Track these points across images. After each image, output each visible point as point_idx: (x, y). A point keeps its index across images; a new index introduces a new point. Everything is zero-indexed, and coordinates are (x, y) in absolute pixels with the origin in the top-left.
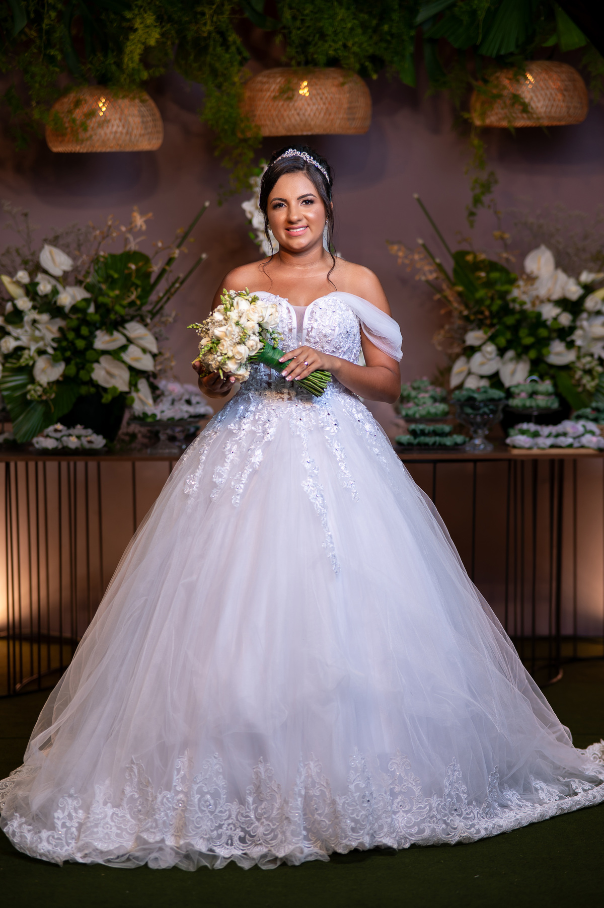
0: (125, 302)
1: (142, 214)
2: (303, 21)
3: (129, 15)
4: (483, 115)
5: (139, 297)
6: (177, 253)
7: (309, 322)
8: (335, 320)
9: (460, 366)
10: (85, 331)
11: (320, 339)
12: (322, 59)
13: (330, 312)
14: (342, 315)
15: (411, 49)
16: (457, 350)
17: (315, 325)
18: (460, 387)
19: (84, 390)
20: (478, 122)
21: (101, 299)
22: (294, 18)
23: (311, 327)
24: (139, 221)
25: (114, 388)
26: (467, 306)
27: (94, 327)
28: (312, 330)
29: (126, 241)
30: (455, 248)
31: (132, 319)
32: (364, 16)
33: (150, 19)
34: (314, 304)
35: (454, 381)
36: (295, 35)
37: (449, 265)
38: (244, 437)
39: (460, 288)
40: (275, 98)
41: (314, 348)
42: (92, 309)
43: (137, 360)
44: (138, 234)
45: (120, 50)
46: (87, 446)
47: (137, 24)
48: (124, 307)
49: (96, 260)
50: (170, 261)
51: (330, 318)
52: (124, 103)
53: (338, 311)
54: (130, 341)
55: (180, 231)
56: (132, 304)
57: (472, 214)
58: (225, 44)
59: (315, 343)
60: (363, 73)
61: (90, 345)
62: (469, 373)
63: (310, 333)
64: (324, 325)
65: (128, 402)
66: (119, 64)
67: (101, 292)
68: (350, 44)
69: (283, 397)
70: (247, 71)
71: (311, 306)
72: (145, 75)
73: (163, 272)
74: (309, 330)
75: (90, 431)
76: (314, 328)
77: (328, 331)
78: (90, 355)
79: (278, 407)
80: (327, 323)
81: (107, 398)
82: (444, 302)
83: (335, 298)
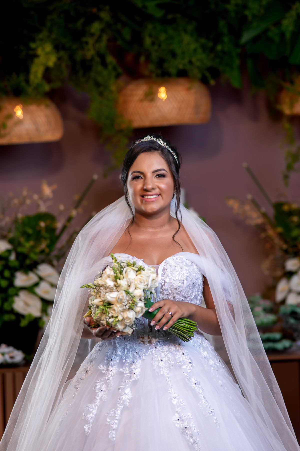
0: (38, 250)
1: (50, 185)
2: (160, 46)
3: (33, 45)
4: (292, 106)
5: (48, 246)
6: (74, 213)
7: (163, 278)
8: (183, 275)
9: (282, 286)
10: (7, 274)
11: (172, 291)
12: (173, 71)
13: (178, 269)
14: (188, 270)
15: (237, 62)
16: (279, 273)
17: (167, 280)
18: (283, 302)
19: (6, 317)
20: (287, 111)
21: (20, 249)
22: (153, 44)
23: (164, 281)
24: (47, 191)
25: (30, 315)
26: (286, 242)
27: (13, 270)
28: (165, 284)
29: (38, 206)
30: (274, 200)
31: (43, 262)
32: (203, 41)
33: (49, 47)
34: (165, 263)
35: (279, 297)
36: (154, 56)
37: (271, 212)
38: (112, 377)
39: (280, 230)
40: (141, 101)
41: (167, 298)
42: (13, 257)
43: (47, 292)
44: (46, 200)
45: (27, 71)
46: (9, 360)
47: (39, 52)
48: (36, 254)
49: (15, 221)
50: (70, 219)
51: (179, 273)
52: (33, 108)
53: (185, 267)
54: (41, 279)
55: (76, 197)
56: (42, 251)
57: (286, 177)
58: (104, 64)
59: (167, 295)
60: (204, 81)
61: (11, 284)
62: (290, 291)
63: (164, 287)
64: (175, 279)
65: (40, 324)
66: (27, 81)
67: (20, 244)
68: (194, 60)
69: (143, 341)
70: (121, 82)
71: (163, 264)
72: (47, 88)
73: (64, 228)
74: (163, 284)
75: (11, 349)
76: (167, 283)
77: (177, 284)
78: (11, 291)
79: (141, 350)
80: (177, 278)
81: (24, 323)
82: (268, 239)
83: (181, 257)
